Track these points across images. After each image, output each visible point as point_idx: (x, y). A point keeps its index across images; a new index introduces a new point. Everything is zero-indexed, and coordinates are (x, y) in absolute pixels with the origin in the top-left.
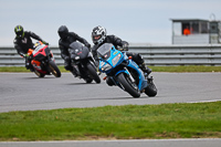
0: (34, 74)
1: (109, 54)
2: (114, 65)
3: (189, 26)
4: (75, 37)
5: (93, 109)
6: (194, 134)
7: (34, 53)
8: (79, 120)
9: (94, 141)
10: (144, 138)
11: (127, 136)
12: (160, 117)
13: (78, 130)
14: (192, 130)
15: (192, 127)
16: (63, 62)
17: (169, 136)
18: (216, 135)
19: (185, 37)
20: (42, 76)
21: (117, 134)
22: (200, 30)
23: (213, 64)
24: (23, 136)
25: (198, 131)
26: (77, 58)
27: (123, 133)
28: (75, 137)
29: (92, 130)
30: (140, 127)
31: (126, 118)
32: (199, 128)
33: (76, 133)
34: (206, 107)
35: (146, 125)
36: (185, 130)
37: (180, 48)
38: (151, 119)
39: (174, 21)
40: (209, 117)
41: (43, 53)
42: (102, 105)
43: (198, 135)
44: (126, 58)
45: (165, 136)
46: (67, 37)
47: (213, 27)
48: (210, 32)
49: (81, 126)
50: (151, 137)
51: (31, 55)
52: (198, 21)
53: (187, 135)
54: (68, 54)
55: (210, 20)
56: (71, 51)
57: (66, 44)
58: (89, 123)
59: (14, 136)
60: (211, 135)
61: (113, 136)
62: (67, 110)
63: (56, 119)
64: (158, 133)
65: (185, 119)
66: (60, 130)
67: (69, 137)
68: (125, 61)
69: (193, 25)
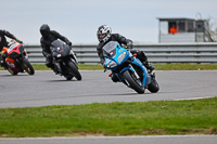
0: (7, 72)
1: (114, 51)
2: (120, 62)
3: (175, 25)
4: (56, 36)
5: (81, 107)
6: (180, 130)
7: (9, 51)
8: (67, 117)
9: (82, 137)
10: (131, 134)
11: (114, 133)
12: (147, 114)
13: (67, 126)
14: (178, 127)
15: (178, 124)
16: (44, 59)
17: (156, 133)
18: (202, 132)
19: (171, 36)
20: (15, 74)
21: (104, 131)
22: (186, 28)
23: (199, 62)
24: (12, 132)
25: (184, 128)
26: (59, 56)
27: (111, 130)
28: (63, 134)
29: (80, 127)
30: (127, 124)
31: (114, 115)
32: (185, 124)
33: (65, 130)
34: (191, 104)
35: (133, 122)
36: (171, 127)
37: (167, 46)
38: (139, 116)
39: (161, 20)
40: (195, 114)
41: (17, 51)
42: (90, 102)
43: (185, 132)
44: (131, 55)
45: (152, 132)
46: (48, 36)
47: (199, 26)
48: (196, 31)
49: (69, 123)
50: (137, 133)
51: (6, 53)
52: (184, 19)
53: (174, 132)
54: (50, 52)
55: (196, 19)
56: (53, 49)
57: (48, 42)
58: (77, 120)
59: (3, 133)
60: (197, 132)
61: (100, 132)
62: (55, 107)
63: (45, 116)
64: (145, 129)
65: (171, 116)
66: (49, 127)
67: (57, 133)
68: (130, 59)
69: (180, 24)
